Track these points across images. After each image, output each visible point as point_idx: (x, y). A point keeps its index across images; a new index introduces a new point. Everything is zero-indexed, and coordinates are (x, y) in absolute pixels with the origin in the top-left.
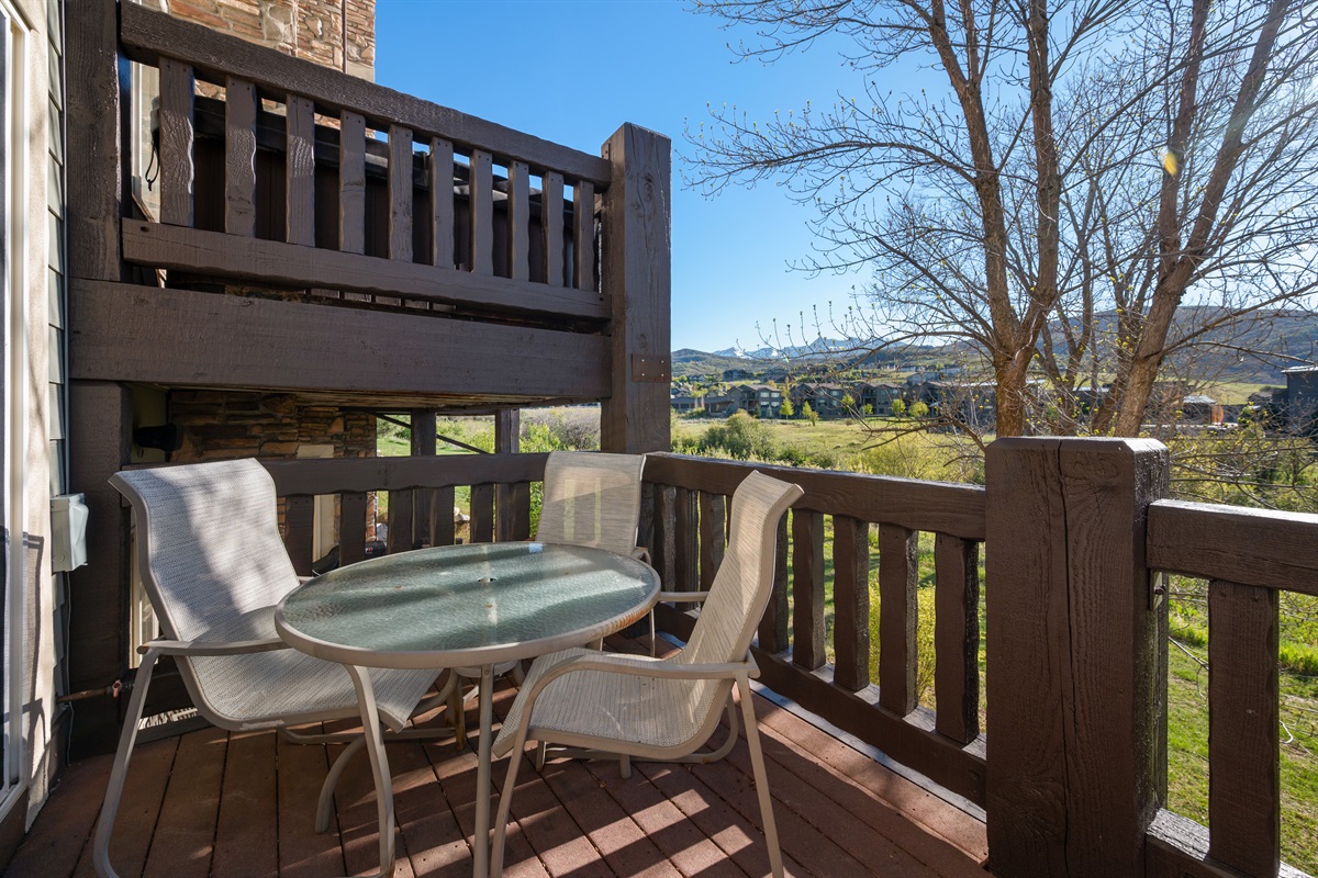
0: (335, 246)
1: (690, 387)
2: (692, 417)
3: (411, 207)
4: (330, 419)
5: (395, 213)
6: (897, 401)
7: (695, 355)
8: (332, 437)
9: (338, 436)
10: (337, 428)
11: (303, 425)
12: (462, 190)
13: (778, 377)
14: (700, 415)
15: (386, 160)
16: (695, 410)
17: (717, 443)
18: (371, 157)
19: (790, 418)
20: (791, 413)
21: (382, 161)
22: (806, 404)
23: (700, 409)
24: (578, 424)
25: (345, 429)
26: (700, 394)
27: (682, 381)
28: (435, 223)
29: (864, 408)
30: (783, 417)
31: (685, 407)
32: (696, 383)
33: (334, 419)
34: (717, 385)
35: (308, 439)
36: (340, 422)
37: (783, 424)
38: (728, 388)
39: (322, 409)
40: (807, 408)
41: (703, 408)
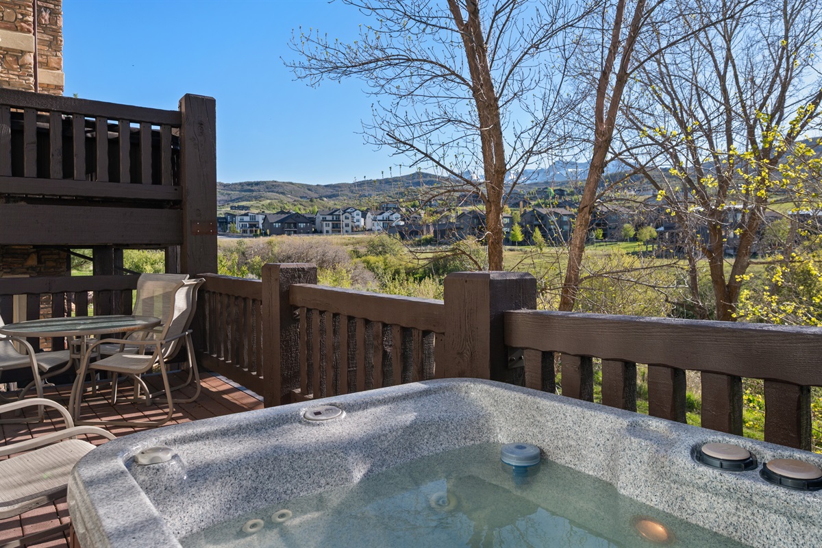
0: (22, 175)
1: (422, 212)
2: (419, 244)
3: (61, 151)
4: (25, 255)
5: (53, 155)
6: (626, 225)
7: (428, 179)
8: (28, 269)
9: (33, 268)
10: (33, 261)
11: (4, 259)
12: (92, 135)
13: (513, 201)
14: (428, 242)
15: (48, 124)
16: (424, 237)
17: (441, 271)
18: (41, 124)
19: (520, 244)
20: (520, 238)
21: (46, 125)
22: (537, 229)
23: (428, 236)
24: (290, 253)
25: (39, 261)
26: (431, 220)
27: (414, 206)
28: (75, 158)
29: (594, 234)
30: (513, 244)
31: (415, 233)
32: (429, 208)
33: (29, 255)
34: (449, 210)
35: (9, 270)
36: (34, 257)
37: (511, 250)
38: (460, 213)
39: (20, 247)
40: (538, 234)
41: (432, 235)
